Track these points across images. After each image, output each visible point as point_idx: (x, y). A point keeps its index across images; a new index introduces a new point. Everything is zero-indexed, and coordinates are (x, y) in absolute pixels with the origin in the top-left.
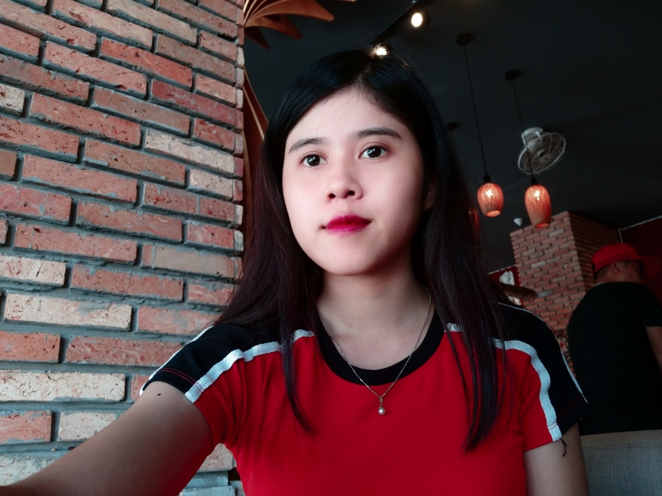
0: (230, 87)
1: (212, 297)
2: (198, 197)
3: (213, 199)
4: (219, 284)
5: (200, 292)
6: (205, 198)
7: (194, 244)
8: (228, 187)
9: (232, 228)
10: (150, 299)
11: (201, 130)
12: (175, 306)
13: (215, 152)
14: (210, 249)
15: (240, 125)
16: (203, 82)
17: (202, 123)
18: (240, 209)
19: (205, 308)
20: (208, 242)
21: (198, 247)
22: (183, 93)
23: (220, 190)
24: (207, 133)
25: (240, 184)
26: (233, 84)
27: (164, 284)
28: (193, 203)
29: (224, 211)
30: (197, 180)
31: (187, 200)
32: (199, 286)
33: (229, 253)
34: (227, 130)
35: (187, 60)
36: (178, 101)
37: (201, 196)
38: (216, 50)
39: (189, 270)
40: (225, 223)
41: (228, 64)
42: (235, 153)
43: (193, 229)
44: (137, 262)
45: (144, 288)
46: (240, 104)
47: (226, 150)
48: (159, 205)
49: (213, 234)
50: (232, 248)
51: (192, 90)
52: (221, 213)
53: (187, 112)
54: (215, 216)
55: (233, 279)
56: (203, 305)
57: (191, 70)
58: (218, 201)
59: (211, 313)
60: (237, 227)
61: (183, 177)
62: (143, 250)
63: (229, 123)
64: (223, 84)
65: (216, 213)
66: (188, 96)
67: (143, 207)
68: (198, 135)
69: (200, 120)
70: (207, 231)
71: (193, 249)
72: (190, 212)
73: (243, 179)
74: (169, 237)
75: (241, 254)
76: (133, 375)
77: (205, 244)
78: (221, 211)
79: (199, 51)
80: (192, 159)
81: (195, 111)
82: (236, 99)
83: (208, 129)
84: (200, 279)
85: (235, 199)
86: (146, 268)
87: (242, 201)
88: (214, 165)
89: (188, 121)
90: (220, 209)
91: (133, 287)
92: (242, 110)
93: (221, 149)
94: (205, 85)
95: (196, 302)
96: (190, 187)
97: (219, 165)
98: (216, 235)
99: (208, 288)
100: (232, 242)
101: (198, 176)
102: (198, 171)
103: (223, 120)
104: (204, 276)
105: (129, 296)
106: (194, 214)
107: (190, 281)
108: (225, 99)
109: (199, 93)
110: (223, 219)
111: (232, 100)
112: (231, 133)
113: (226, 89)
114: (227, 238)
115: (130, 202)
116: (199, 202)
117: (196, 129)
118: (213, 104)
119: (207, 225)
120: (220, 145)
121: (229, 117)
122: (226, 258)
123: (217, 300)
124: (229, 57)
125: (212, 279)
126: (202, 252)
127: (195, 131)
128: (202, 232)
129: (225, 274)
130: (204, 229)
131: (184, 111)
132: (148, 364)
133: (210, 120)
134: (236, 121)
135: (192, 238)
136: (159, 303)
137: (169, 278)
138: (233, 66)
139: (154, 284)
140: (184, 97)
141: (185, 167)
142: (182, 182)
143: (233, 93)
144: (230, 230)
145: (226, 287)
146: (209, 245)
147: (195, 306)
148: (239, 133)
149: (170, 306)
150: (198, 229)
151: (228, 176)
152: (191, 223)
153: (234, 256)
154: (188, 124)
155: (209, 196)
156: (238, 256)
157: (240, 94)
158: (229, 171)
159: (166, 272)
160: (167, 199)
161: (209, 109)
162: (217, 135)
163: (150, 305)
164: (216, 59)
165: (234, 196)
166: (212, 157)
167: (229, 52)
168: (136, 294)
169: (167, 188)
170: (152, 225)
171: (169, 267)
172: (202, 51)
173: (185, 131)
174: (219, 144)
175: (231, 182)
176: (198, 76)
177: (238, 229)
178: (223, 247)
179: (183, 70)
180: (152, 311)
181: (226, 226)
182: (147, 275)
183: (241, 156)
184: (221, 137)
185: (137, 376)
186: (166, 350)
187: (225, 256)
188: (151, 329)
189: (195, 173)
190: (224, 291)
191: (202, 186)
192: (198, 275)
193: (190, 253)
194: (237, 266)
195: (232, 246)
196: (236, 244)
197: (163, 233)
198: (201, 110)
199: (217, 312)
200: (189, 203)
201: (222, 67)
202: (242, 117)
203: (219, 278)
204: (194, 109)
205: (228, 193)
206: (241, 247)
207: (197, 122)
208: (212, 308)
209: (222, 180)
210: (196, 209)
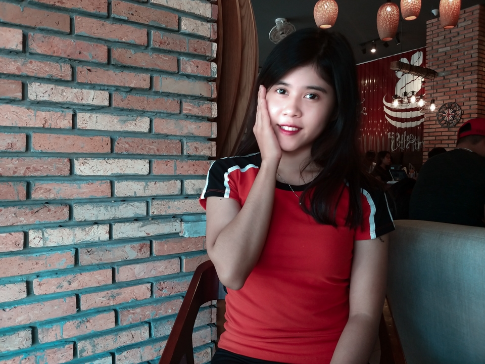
1: (197, 110)
2: (187, 39)
3: (197, 40)
4: (201, 102)
5: (190, 108)
6: (192, 39)
7: (185, 74)
8: (207, 29)
9: (210, 60)
10: (160, 113)
12: (175, 117)
13: (198, 1)
14: (195, 77)
18: (215, 45)
20: (194, 72)
21: (188, 76)
23: (202, 32)
25: (215, 25)
27: (168, 103)
28: (184, 44)
29: (204, 48)
30: (187, 25)
31: (180, 42)
32: (190, 104)
33: (209, 80)
37: (189, 38)
39: (183, 93)
42: (211, 0)
44: (151, 88)
45: (156, 106)
48: (162, 47)
49: (197, 67)
50: (210, 76)
52: (203, 50)
54: (199, 52)
55: (210, 98)
56: (192, 116)
58: (200, 40)
59: (197, 121)
61: (177, 24)
62: (154, 80)
65: (199, 50)
67: (152, 48)
71: (185, 77)
72: (182, 50)
73: (217, 22)
74: (169, 70)
75: (214, 80)
76: (153, 160)
77: (192, 74)
80: (182, 9)
84: (189, 98)
85: (211, 38)
86: (157, 93)
87: (216, 39)
88: (197, 12)
90: (201, 47)
91: (149, 106)
95: (188, 114)
97: (201, 11)
98: (199, 66)
99: (195, 105)
100: (210, 71)
101: (187, 22)
102: (187, 18)
104: (192, 96)
105: (148, 111)
106: (185, 52)
107: (184, 100)
110: (204, 55)
114: (206, 68)
115: (144, 46)
116: (188, 42)
119: (193, 60)
122: (206, 83)
123: (201, 113)
125: (197, 98)
126: (190, 80)
128: (190, 65)
129: (205, 95)
130: (192, 63)
132: (161, 154)
135: (183, 70)
136: (165, 115)
137: (171, 99)
139: (162, 103)
141: (178, 15)
142: (176, 28)
144: (208, 62)
145: (206, 104)
146: (196, 74)
147: (187, 116)
149: (172, 116)
150: (188, 63)
151: (208, 20)
152: (183, 59)
155: (195, 38)
158: (208, 16)
159: (168, 95)
160: (167, 42)
163: (160, 116)
165: (211, 36)
166: (196, 5)
168: (152, 110)
169: (167, 34)
170: (158, 62)
171: (171, 91)
175: (209, 25)
177: (213, 61)
178: (204, 76)
180: (162, 121)
181: (205, 60)
182: (157, 97)
185: (156, 160)
186: (171, 145)
188: (162, 133)
189: (185, 20)
190: (205, 106)
191: (189, 31)
192: (189, 96)
193: (183, 81)
194: (213, 89)
195: (210, 74)
196: (212, 72)
197: (166, 67)
199: (201, 120)
200: (181, 44)
203: (202, 98)
205: (207, 34)
206: (215, 75)
208: (197, 117)
209: (203, 24)
210: (186, 48)
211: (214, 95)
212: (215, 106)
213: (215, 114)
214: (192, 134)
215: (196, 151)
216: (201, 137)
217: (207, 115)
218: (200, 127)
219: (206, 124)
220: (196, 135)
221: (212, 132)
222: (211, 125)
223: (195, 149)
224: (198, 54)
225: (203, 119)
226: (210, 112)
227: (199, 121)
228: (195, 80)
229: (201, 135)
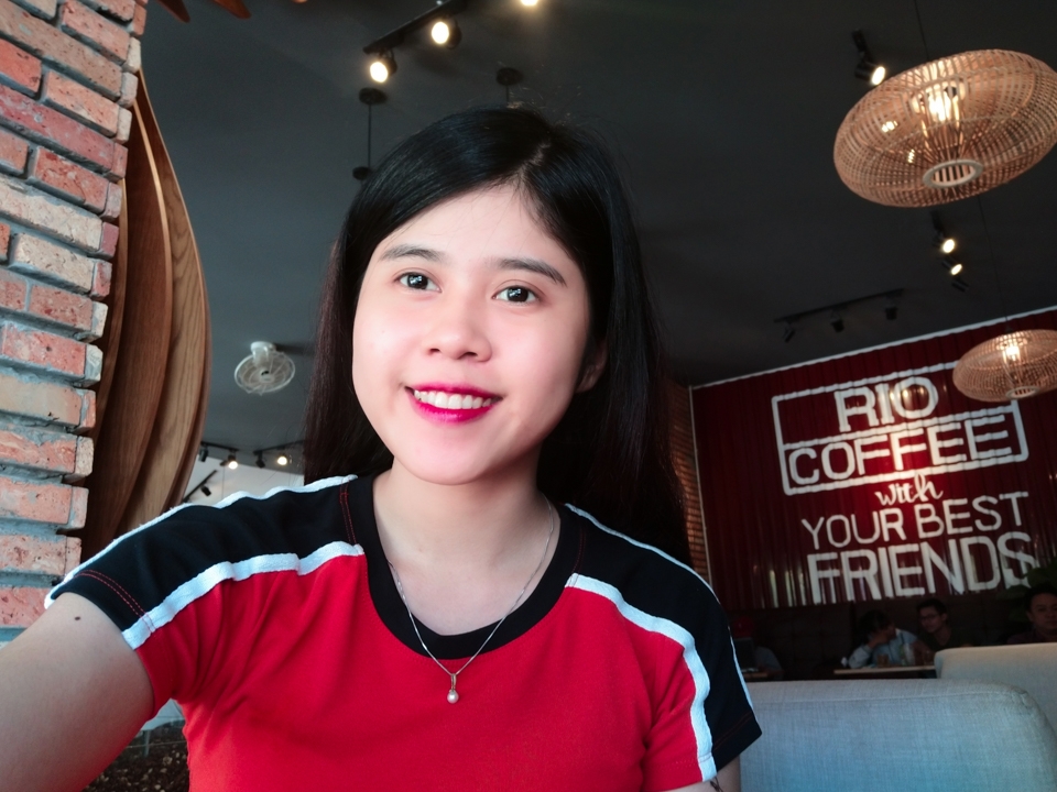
0: (111, 103)
1: (36, 453)
2: (29, 282)
3: (57, 289)
4: (50, 433)
5: (15, 445)
6: (42, 286)
7: (11, 362)
8: (86, 271)
9: (85, 340)
11: (46, 168)
13: (69, 209)
14: (40, 373)
15: (120, 169)
16: (60, 87)
17: (49, 156)
18: (101, 310)
19: (21, 471)
20: (38, 361)
21: (20, 368)
22: (20, 101)
23: (71, 275)
24: (58, 176)
25: (108, 267)
26: (116, 100)
28: (18, 293)
30: (29, 253)
31: (7, 285)
32: (15, 435)
33: (76, 383)
34: (95, 174)
35: (34, 44)
36: (8, 113)
37: (34, 281)
38: (90, 36)
40: (72, 331)
41: (112, 63)
42: (104, 214)
43: (14, 336)
46: (124, 134)
47: (88, 208)
49: (48, 349)
50: (80, 374)
51: (37, 96)
52: (68, 314)
53: (24, 133)
54: (57, 317)
55: (76, 427)
56: (18, 467)
57: (39, 62)
58: (64, 292)
59: (31, 481)
60: (93, 339)
61: (6, 246)
63: (101, 163)
64: (97, 96)
65: (58, 313)
66: (29, 107)
68: (40, 177)
69: (48, 151)
70: (38, 342)
71: (10, 369)
72: (12, 306)
73: (114, 261)
75: (95, 387)
77: (32, 364)
78: (68, 310)
79: (58, 30)
80: (24, 216)
81: (40, 134)
82: (118, 125)
83: (61, 169)
84: (16, 421)
85: (94, 293)
87: (107, 297)
88: (64, 231)
89: (25, 150)
90: (65, 308)
92: (125, 144)
93: (81, 205)
94: (59, 90)
95: (6, 461)
96: (16, 264)
97: (73, 231)
98: (55, 350)
99: (31, 439)
100: (83, 364)
101: (33, 247)
102: (34, 239)
103: (89, 158)
104: (24, 418)
106: (19, 311)
108: (99, 123)
109: (49, 104)
110: (70, 324)
111: (109, 126)
112: (101, 181)
113: (101, 106)
114: (74, 357)
116: (31, 291)
117: (39, 166)
118: (74, 128)
119: (39, 332)
120: (79, 198)
121: (103, 153)
122: (69, 390)
123: (46, 460)
124: (113, 51)
125: (38, 423)
126: (25, 377)
127: (35, 168)
128: (29, 342)
129: (64, 418)
130: (33, 339)
131: (19, 132)
133: (67, 155)
134: (113, 163)
135: (9, 352)
138: (120, 68)
140: (21, 107)
141: (9, 228)
143: (113, 113)
144: (80, 343)
145: (62, 439)
146: (41, 365)
147: (3, 466)
148: (116, 182)
150: (23, 336)
151: (89, 253)
152: (11, 326)
153: (82, 388)
154: (24, 155)
155: (50, 283)
156: (89, 388)
157: (127, 117)
158: (90, 244)
161: (67, 135)
162: (76, 182)
164: (88, 51)
165: (95, 287)
166: (63, 216)
167: (114, 43)
172: (64, 31)
173: (18, 167)
174: (76, 195)
175: (91, 263)
176: (52, 75)
177: (93, 343)
178: (65, 372)
179: (25, 61)
181: (73, 336)
183: (115, 222)
184: (83, 186)
187: (67, 388)
189: (28, 242)
190: (57, 445)
191: (37, 265)
192: (14, 415)
193: (3, 376)
194: (86, 406)
195: (81, 371)
196: (88, 368)
198: (51, 134)
199: (43, 479)
200: (11, 291)
201: (98, 68)
202: (126, 156)
203: (51, 423)
204: (39, 131)
205: (85, 283)
206: (96, 374)
207: (42, 154)
208: (34, 472)
209: (75, 258)
210: (22, 303)
211: (89, 421)
212: (87, 448)
213: (85, 466)
214: (12, 513)
215: (20, 559)
216: (40, 523)
217: (62, 469)
218: (37, 496)
219: (57, 490)
220: (25, 518)
221: (72, 513)
222: (72, 495)
223: (17, 555)
224: (54, 320)
225: (48, 477)
226: (72, 460)
227: (37, 482)
228: (38, 380)
229: (38, 519)
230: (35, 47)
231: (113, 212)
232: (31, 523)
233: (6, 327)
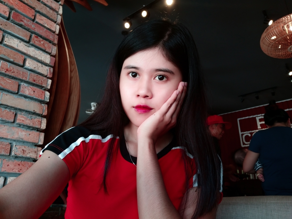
0: (54, 23)
1: (29, 122)
2: (29, 72)
3: (37, 75)
4: (34, 116)
5: (23, 119)
6: (32, 73)
7: (23, 95)
8: (46, 70)
9: (45, 90)
11: (35, 40)
12: (9, 124)
13: (41, 52)
14: (32, 99)
15: (56, 42)
16: (40, 18)
17: (36, 37)
18: (50, 81)
19: (25, 127)
20: (31, 95)
21: (26, 97)
22: (29, 21)
23: (41, 71)
24: (38, 43)
25: (52, 69)
26: (55, 22)
27: (5, 113)
28: (26, 75)
29: (41, 81)
30: (29, 64)
31: (23, 73)
32: (24, 116)
33: (42, 102)
34: (49, 43)
35: (33, 6)
36: (25, 24)
37: (31, 72)
38: (49, 4)
39: (19, 107)
40: (41, 87)
41: (54, 12)
42: (51, 54)
43: (24, 87)
46: (57, 32)
47: (47, 52)
48: (7, 73)
49: (34, 92)
50: (43, 100)
51: (34, 20)
52: (40, 82)
53: (29, 30)
54: (37, 83)
55: (42, 115)
56: (24, 126)
57: (34, 11)
58: (39, 76)
59: (28, 130)
60: (47, 90)
61: (23, 61)
63: (50, 40)
64: (50, 21)
65: (37, 81)
66: (31, 23)
68: (33, 43)
69: (36, 35)
70: (31, 89)
71: (23, 97)
72: (24, 79)
73: (54, 67)
74: (11, 90)
75: (47, 103)
77: (29, 96)
78: (40, 81)
79: (40, 3)
80: (28, 53)
81: (34, 31)
82: (56, 29)
83: (39, 41)
84: (24, 112)
85: (48, 76)
87: (51, 77)
88: (40, 58)
89: (29, 35)
90: (39, 80)
92: (58, 35)
93: (44, 51)
94: (39, 19)
95: (21, 124)
96: (25, 67)
97: (42, 58)
98: (36, 92)
99: (28, 117)
100: (44, 96)
101: (30, 62)
102: (31, 60)
103: (47, 38)
104: (26, 111)
106: (26, 80)
107: (19, 113)
108: (50, 28)
109: (37, 22)
110: (41, 85)
111: (53, 29)
112: (51, 45)
113: (51, 24)
114: (41, 94)
116: (29, 75)
117: (33, 40)
118: (43, 29)
119: (32, 87)
120: (44, 49)
121: (51, 37)
122: (40, 104)
123: (32, 124)
124: (55, 9)
125: (30, 113)
126: (27, 100)
127: (32, 40)
128: (29, 89)
129: (38, 111)
131: (28, 30)
133: (41, 37)
134: (54, 40)
135: (23, 92)
137: (8, 110)
138: (56, 14)
140: (29, 23)
141: (24, 56)
142: (21, 64)
143: (54, 26)
144: (43, 91)
146: (32, 96)
147: (20, 125)
148: (55, 45)
149: (6, 124)
150: (27, 88)
151: (46, 65)
152: (23, 84)
153: (44, 103)
154: (29, 36)
155: (35, 73)
156: (46, 104)
157: (58, 27)
158: (47, 62)
159: (6, 107)
160: (13, 71)
161: (41, 31)
162: (43, 44)
164: (48, 9)
165: (48, 75)
166: (39, 54)
167: (55, 7)
169: (13, 65)
170: (2, 82)
171: (8, 104)
172: (42, 3)
173: (27, 39)
174: (43, 48)
175: (47, 68)
176: (38, 15)
177: (47, 91)
178: (39, 99)
179: (30, 10)
181: (41, 89)
183: (54, 56)
184: (45, 46)
186: (1, 146)
187: (39, 103)
189: (29, 61)
190: (36, 120)
191: (31, 67)
192: (24, 110)
193: (21, 99)
194: (44, 109)
195: (43, 98)
196: (45, 98)
197: (8, 87)
198: (37, 31)
199: (31, 130)
200: (24, 74)
201: (51, 13)
202: (58, 38)
203: (34, 113)
204: (34, 30)
205: (45, 73)
206: (48, 100)
207: (34, 36)
208: (29, 127)
209: (43, 66)
210: (27, 78)
211: (45, 113)
212: (44, 122)
213: (44, 126)
214: (22, 139)
215: (24, 153)
216: (30, 142)
217: (37, 127)
218: (29, 134)
219: (35, 133)
220: (25, 141)
221: (40, 140)
222: (40, 135)
223: (23, 152)
224: (36, 83)
225: (33, 129)
226: (40, 124)
227: (29, 130)
228: (31, 100)
229: (29, 141)
230: (33, 7)
231: (54, 54)
232: (27, 142)
233: (22, 85)
